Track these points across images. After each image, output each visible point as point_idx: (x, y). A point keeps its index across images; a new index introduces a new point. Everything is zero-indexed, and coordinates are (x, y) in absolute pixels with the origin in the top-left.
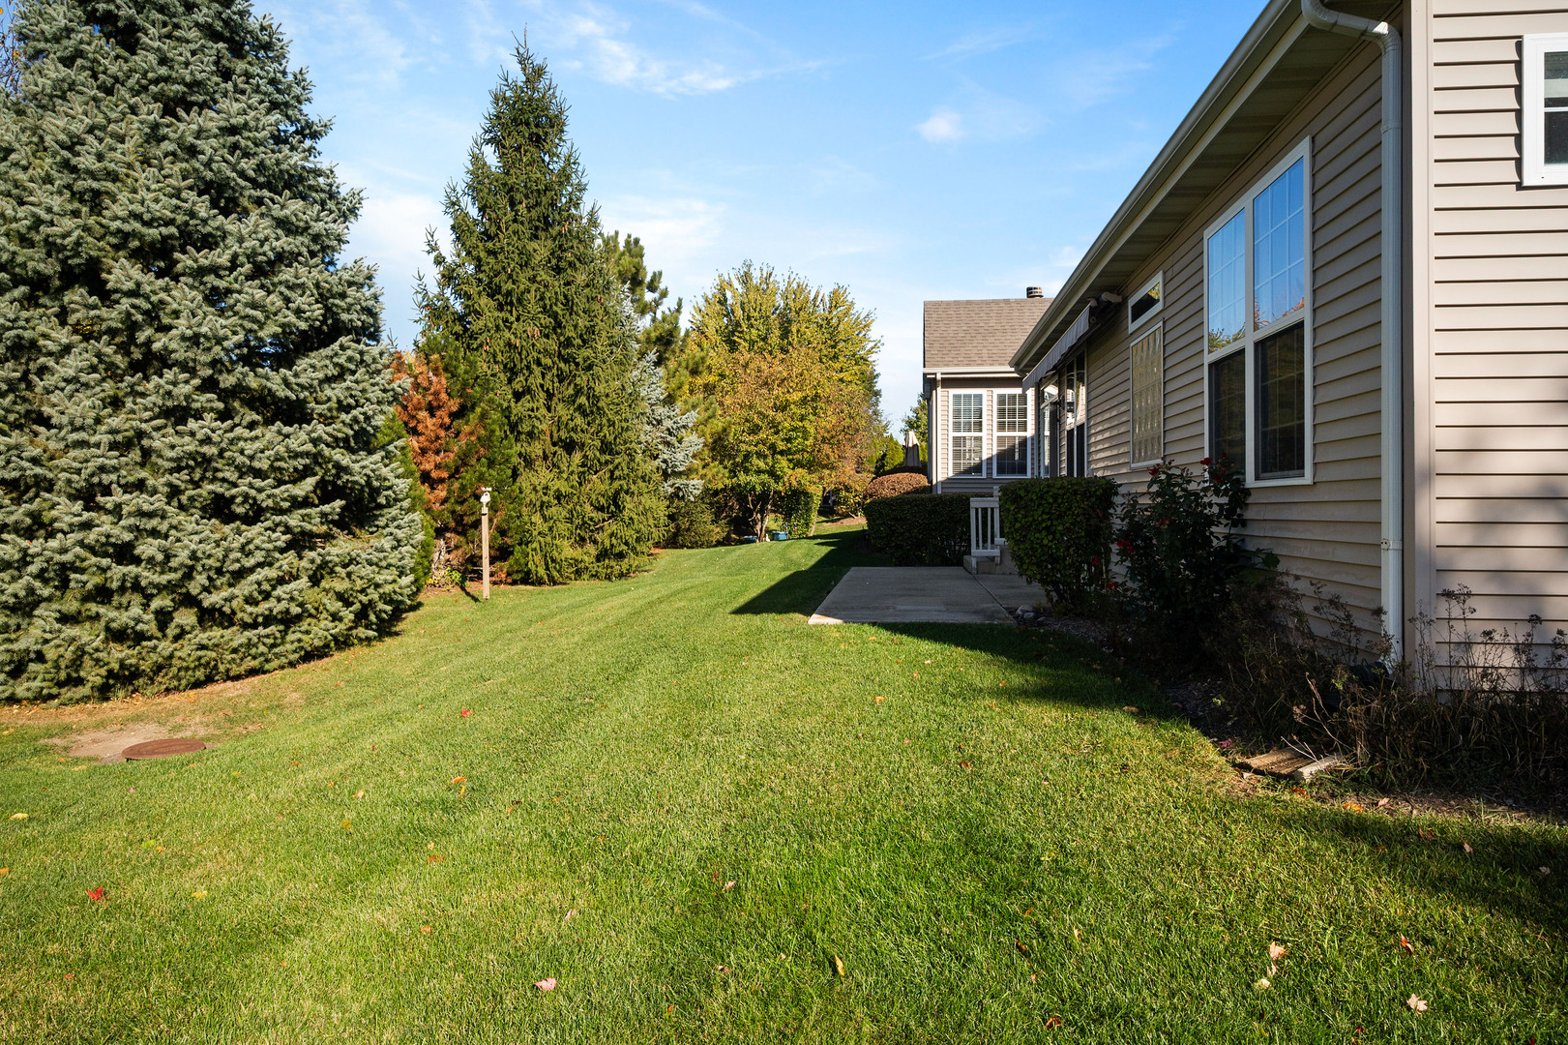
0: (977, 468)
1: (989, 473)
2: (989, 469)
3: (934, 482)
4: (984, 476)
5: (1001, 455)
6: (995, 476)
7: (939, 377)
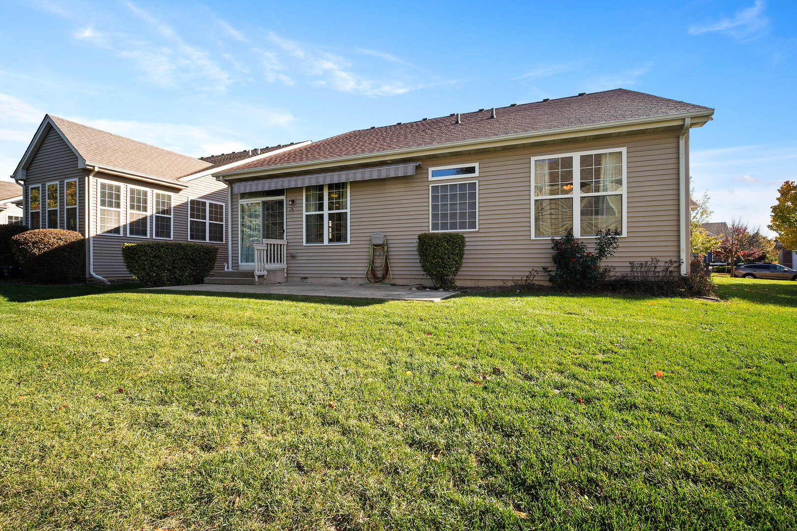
0: (117, 230)
1: (125, 233)
2: (125, 231)
3: (87, 237)
4: (122, 235)
5: (132, 224)
6: (128, 235)
7: (97, 169)
